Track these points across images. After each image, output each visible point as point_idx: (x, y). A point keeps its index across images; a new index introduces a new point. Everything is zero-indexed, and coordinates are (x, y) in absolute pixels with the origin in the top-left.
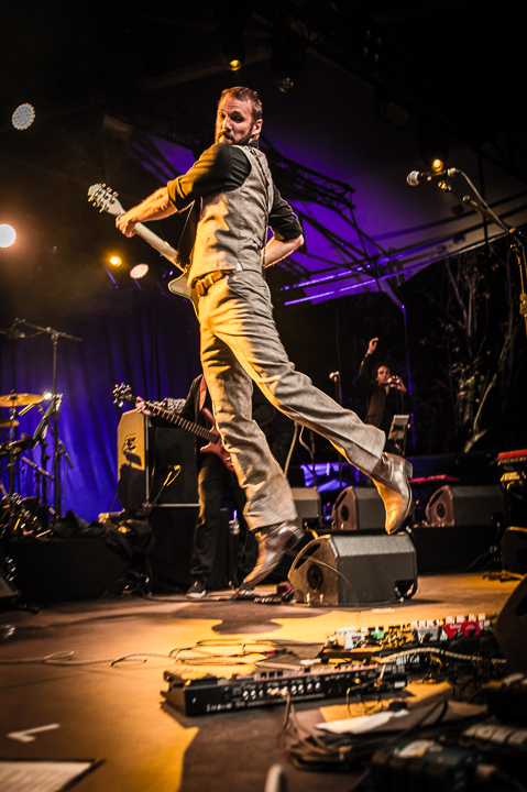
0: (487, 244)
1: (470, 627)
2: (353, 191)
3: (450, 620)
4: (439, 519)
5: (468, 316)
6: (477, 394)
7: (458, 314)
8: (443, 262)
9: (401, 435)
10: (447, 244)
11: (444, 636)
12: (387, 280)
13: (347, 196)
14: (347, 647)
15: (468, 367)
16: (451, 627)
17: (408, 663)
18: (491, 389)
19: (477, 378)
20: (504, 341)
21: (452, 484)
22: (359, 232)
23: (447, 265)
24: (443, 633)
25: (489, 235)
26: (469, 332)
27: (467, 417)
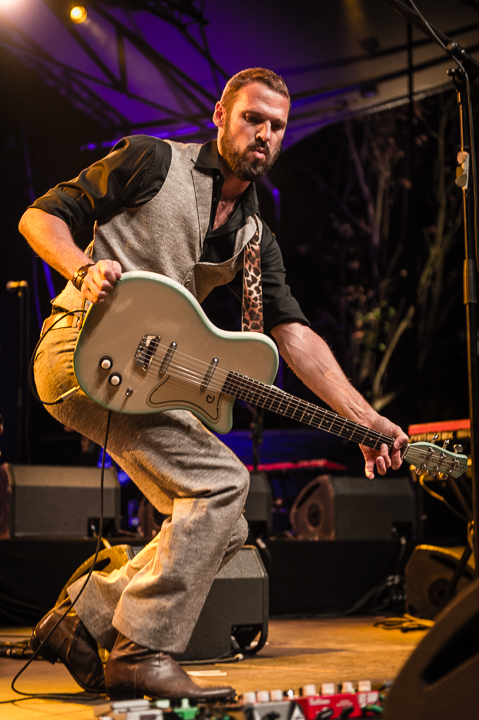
0: (412, 102)
1: (345, 704)
3: (310, 691)
4: (311, 528)
5: (376, 213)
6: (383, 336)
7: (360, 209)
8: (341, 125)
10: (349, 97)
11: (298, 718)
15: (371, 293)
16: (313, 703)
18: (406, 331)
19: (384, 311)
20: (427, 255)
21: (334, 473)
22: (214, 67)
23: (348, 130)
24: (298, 712)
25: (416, 88)
26: (376, 239)
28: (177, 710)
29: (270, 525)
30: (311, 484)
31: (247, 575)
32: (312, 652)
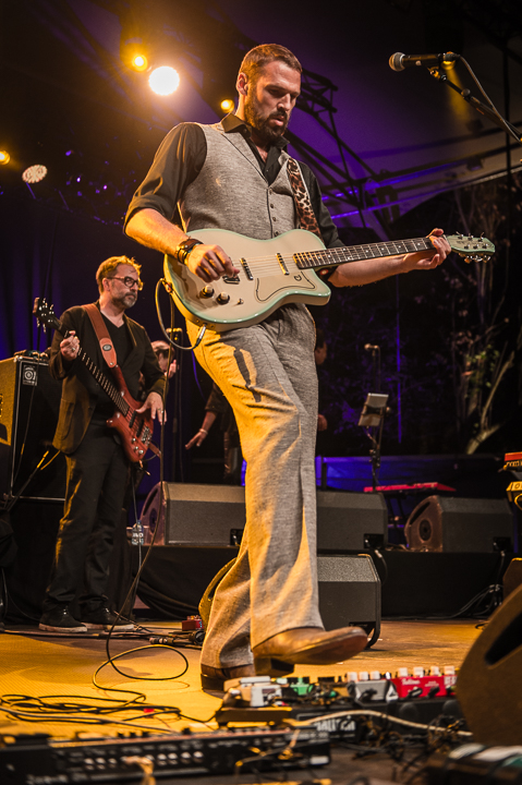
0: (510, 175)
1: (432, 684)
2: (335, 89)
3: (403, 672)
4: (423, 541)
5: (483, 269)
6: (489, 376)
8: (451, 193)
9: (376, 421)
10: (457, 170)
11: (392, 695)
12: (376, 213)
13: (327, 95)
14: (254, 704)
15: (478, 338)
16: (405, 682)
17: (339, 731)
18: (508, 370)
19: (490, 353)
21: (443, 494)
22: (340, 143)
23: (457, 199)
24: (391, 690)
25: (513, 164)
26: (482, 291)
27: (473, 407)
28: (293, 686)
29: (386, 538)
30: (423, 503)
31: (361, 580)
32: (419, 647)
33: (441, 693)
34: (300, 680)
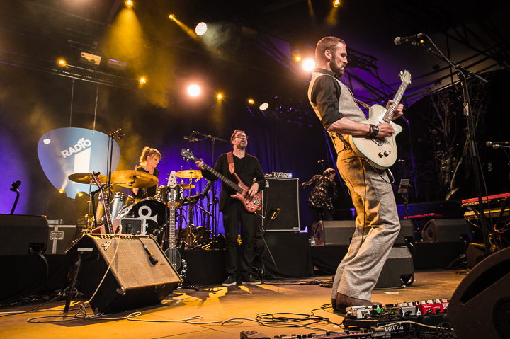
0: (453, 85)
2: (377, 60)
3: (424, 302)
4: (430, 238)
5: (445, 125)
6: (452, 168)
7: (439, 124)
8: (429, 96)
9: (405, 190)
10: (430, 86)
11: (419, 313)
13: (373, 63)
14: (358, 318)
15: (446, 153)
16: (424, 307)
17: (396, 330)
18: (460, 165)
19: (451, 158)
20: (466, 138)
21: (436, 218)
22: (381, 81)
23: (432, 98)
24: (419, 311)
25: (454, 81)
26: (446, 134)
27: (447, 181)
28: (375, 309)
29: (414, 238)
30: (428, 222)
31: (404, 257)
33: (442, 311)
34: (378, 306)
